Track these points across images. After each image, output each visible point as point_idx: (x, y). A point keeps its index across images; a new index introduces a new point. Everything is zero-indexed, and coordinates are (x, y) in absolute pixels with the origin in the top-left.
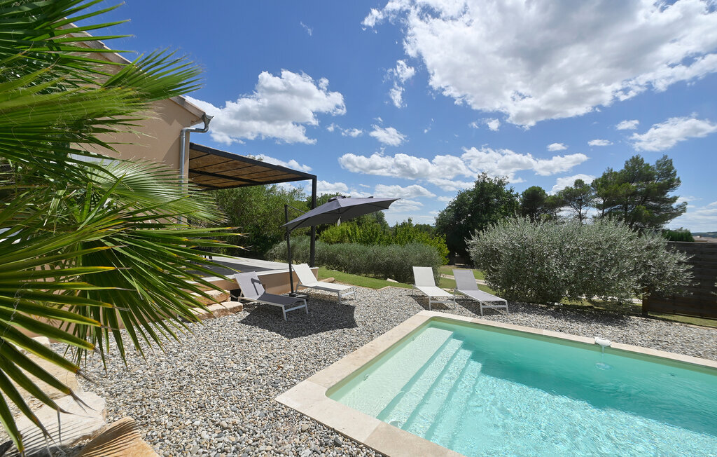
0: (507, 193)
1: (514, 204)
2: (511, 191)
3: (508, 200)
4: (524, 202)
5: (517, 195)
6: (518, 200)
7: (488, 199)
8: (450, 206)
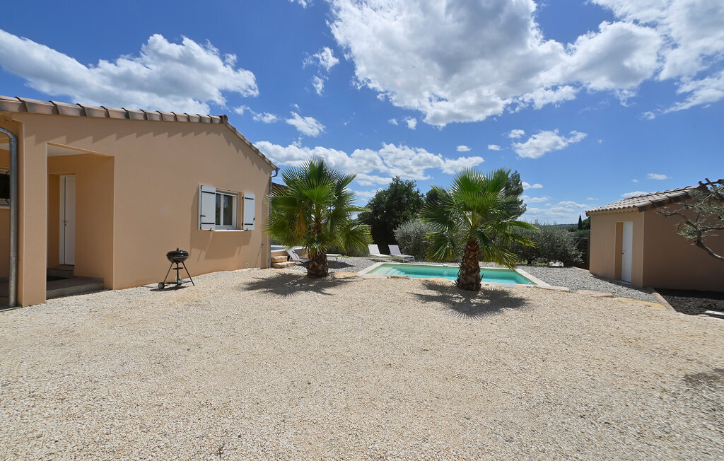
0: (415, 194)
1: (420, 203)
2: (418, 192)
3: (415, 199)
4: (428, 200)
5: (422, 196)
6: (423, 199)
7: (401, 198)
8: (370, 204)
